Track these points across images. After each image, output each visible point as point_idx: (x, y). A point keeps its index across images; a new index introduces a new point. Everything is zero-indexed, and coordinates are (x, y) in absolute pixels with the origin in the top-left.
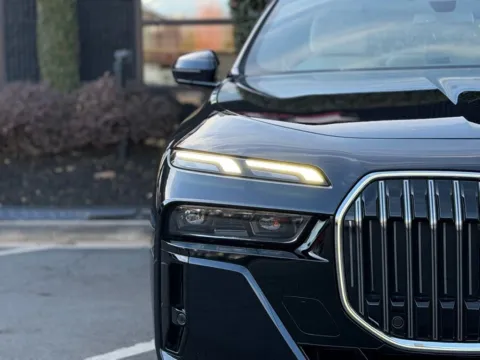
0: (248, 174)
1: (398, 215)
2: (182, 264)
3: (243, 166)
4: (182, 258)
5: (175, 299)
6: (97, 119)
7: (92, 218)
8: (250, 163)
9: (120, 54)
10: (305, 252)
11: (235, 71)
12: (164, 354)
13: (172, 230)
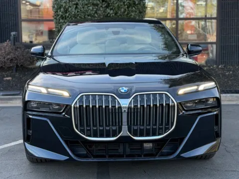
0: (49, 93)
1: (88, 105)
2: (30, 118)
3: (47, 91)
4: (30, 116)
5: (29, 128)
6: (4, 58)
7: (3, 95)
8: (49, 90)
9: (13, 33)
10: (64, 115)
11: (49, 54)
12: (26, 143)
13: (28, 108)
